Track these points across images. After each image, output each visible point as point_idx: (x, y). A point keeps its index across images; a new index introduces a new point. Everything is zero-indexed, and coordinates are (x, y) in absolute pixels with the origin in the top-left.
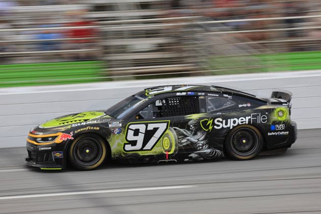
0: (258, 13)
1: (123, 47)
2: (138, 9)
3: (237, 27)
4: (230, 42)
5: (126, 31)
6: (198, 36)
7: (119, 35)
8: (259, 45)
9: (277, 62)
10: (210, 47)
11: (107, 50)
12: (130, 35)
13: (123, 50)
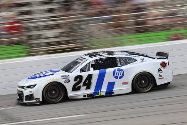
0: (117, 12)
1: (39, 35)
2: (47, 13)
3: (106, 20)
4: (101, 30)
5: (40, 26)
6: (82, 27)
7: (37, 28)
8: (119, 30)
9: (129, 40)
10: (90, 33)
11: (30, 38)
12: (43, 28)
13: (39, 37)
